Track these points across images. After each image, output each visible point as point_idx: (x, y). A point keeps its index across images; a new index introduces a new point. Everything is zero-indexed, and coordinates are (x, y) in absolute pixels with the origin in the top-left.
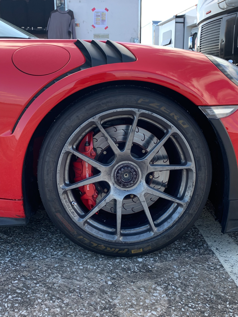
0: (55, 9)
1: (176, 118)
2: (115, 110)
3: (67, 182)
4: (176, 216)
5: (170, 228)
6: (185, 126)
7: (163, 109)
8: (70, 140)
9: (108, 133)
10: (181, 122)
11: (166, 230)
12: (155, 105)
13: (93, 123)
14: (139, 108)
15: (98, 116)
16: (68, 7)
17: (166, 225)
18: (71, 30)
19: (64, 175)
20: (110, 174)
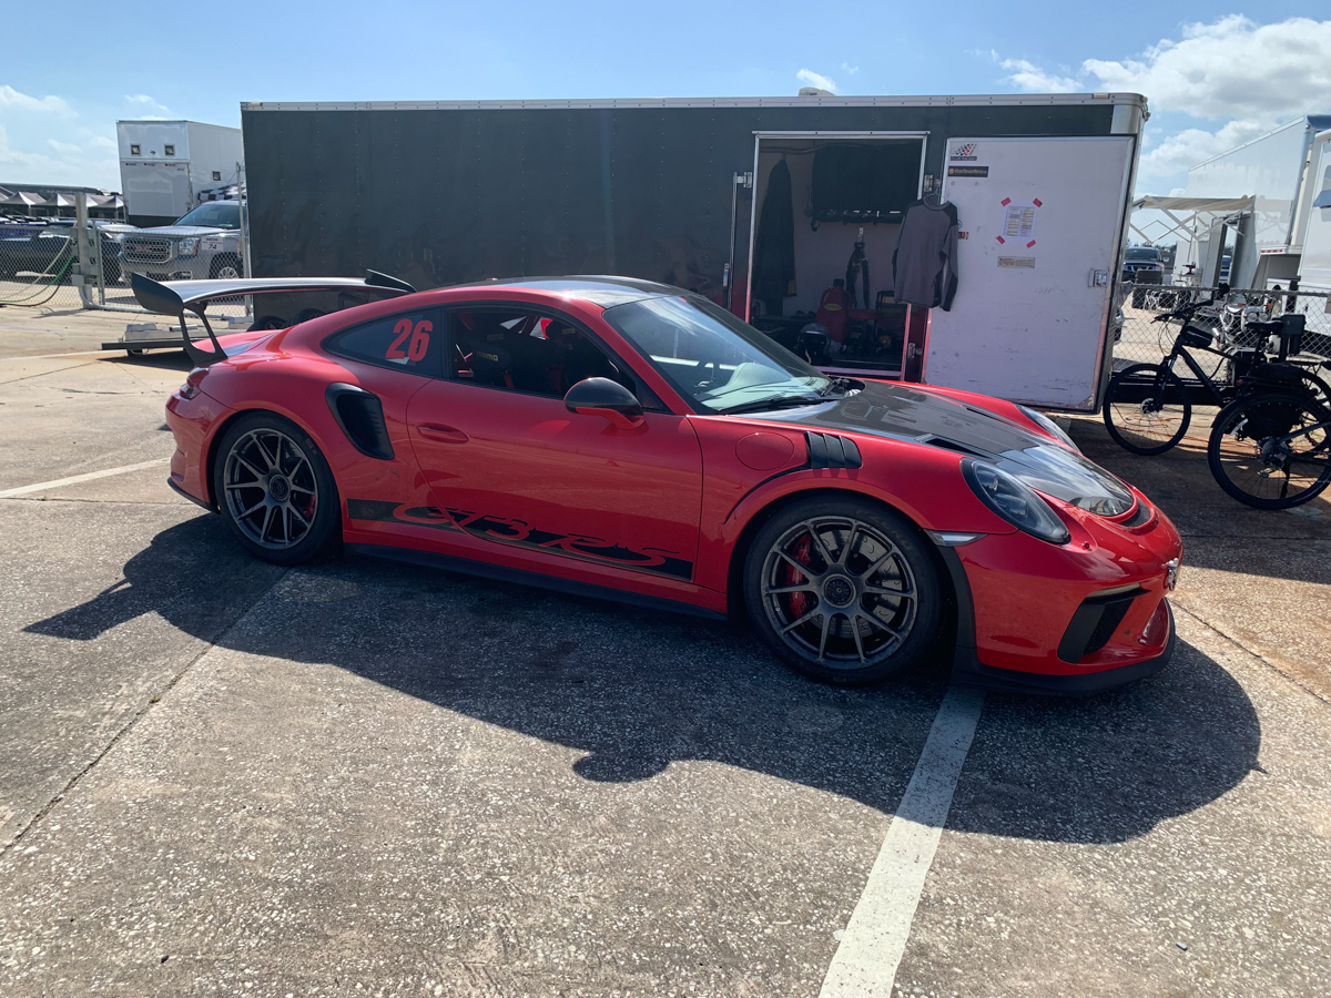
1: (898, 536)
2: (830, 517)
3: (773, 583)
4: (890, 651)
5: (881, 662)
6: (908, 548)
7: (884, 524)
8: (779, 541)
9: (820, 538)
10: (903, 543)
11: (876, 664)
12: (874, 519)
13: (804, 527)
14: (857, 519)
15: (811, 520)
16: (948, 194)
17: (877, 659)
19: (771, 573)
20: (820, 585)
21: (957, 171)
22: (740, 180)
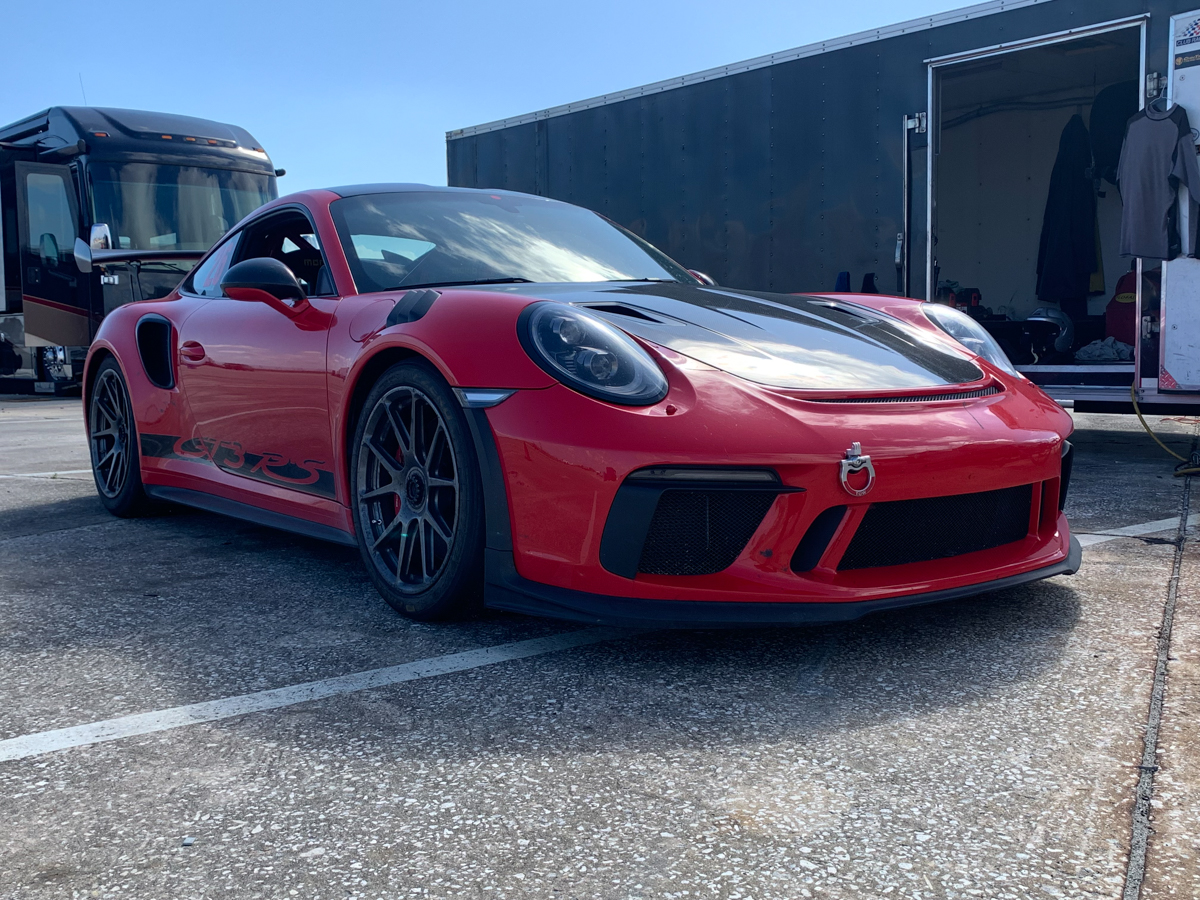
0: (1142, 107)
1: (441, 404)
2: (397, 390)
6: (449, 417)
7: (432, 390)
10: (445, 410)
11: (433, 583)
12: (425, 384)
14: (414, 386)
16: (1176, 95)
18: (1178, 173)
20: (402, 484)
21: (1186, 59)
22: (910, 124)
